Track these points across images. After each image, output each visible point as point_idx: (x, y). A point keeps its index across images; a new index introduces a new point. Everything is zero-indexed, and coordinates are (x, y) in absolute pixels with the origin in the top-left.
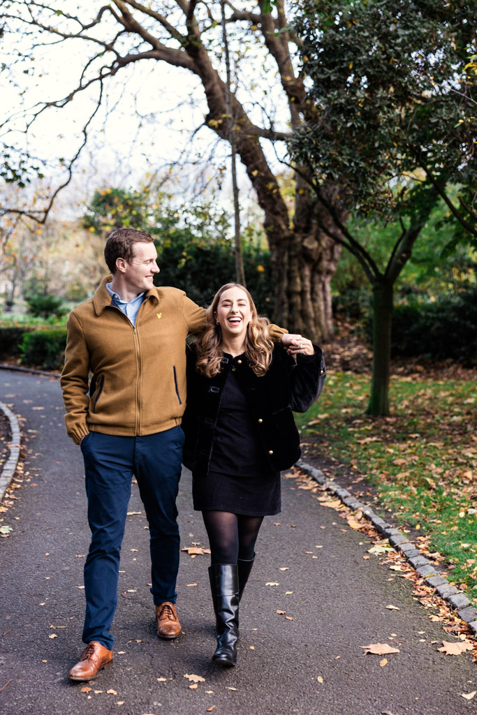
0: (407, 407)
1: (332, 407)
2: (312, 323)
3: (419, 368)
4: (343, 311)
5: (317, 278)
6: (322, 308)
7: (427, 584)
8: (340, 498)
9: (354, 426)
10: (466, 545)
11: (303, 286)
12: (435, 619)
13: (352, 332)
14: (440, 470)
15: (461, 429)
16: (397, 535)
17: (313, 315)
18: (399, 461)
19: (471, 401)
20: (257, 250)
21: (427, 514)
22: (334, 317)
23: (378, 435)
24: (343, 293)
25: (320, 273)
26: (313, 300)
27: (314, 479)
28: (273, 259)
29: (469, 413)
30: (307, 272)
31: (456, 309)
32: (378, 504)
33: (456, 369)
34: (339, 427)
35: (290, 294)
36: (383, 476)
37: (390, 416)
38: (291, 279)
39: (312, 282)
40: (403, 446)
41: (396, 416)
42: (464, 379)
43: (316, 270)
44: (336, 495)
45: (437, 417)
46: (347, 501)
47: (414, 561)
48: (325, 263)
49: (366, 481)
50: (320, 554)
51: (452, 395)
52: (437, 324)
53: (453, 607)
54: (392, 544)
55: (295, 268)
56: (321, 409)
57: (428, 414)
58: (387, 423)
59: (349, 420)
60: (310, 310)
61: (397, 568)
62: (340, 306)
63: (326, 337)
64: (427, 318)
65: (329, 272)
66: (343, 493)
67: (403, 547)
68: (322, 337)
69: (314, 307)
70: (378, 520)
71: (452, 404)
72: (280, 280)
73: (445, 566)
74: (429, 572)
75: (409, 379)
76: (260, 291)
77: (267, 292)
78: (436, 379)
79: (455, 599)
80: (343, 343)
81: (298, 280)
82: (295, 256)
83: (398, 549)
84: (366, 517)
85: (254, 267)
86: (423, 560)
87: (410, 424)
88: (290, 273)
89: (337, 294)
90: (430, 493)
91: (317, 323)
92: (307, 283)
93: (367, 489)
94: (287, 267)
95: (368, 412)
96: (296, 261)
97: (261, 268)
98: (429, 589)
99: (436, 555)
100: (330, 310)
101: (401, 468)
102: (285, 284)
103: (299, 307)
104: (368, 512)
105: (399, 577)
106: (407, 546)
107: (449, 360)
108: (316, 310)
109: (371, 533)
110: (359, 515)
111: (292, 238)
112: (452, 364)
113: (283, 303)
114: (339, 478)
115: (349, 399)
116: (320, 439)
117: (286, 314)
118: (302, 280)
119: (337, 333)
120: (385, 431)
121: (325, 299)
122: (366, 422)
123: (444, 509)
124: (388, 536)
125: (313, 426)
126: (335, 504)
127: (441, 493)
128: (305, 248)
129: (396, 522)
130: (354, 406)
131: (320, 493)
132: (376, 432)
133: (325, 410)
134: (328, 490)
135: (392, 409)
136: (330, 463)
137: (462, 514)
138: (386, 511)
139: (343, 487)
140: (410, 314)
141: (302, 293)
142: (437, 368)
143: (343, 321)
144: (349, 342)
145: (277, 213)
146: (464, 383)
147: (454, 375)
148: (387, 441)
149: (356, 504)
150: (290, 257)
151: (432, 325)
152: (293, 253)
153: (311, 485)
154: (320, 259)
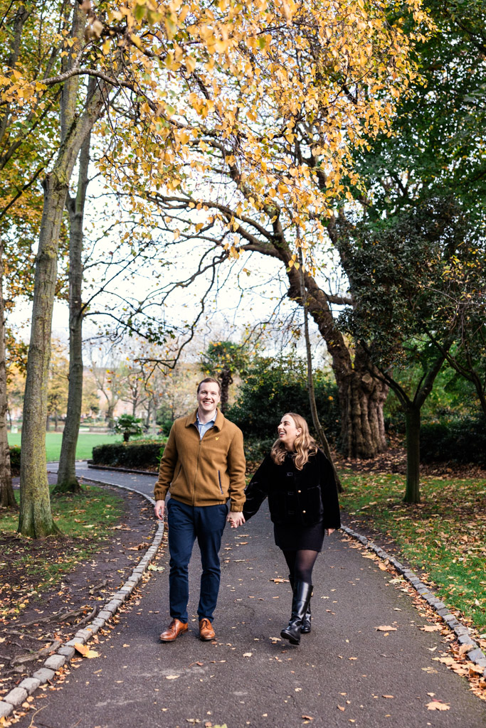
0: (435, 497)
1: (380, 497)
2: (370, 438)
3: (449, 470)
4: (393, 428)
5: (373, 404)
6: (377, 427)
7: (423, 598)
8: (376, 553)
9: (394, 510)
10: (451, 578)
11: (362, 411)
12: (423, 615)
13: (401, 444)
14: (446, 536)
15: (470, 511)
16: (409, 573)
17: (370, 432)
18: (420, 531)
19: (483, 492)
20: (329, 385)
21: (431, 560)
22: (387, 432)
23: (410, 515)
24: (394, 415)
25: (375, 400)
26: (370, 421)
27: (360, 542)
28: (340, 391)
29: (478, 500)
30: (365, 400)
31: (474, 425)
32: (400, 555)
33: (476, 470)
34: (383, 510)
35: (353, 416)
36: (407, 540)
37: (421, 503)
38: (353, 406)
39: (369, 408)
40: (425, 522)
41: (425, 503)
42: (482, 478)
43: (372, 399)
44: (373, 551)
45: (455, 503)
46: (380, 554)
47: (416, 586)
48: (378, 393)
49: (394, 543)
50: (357, 583)
51: (469, 489)
52: (461, 437)
53: (435, 609)
54: (405, 577)
55: (356, 397)
56: (372, 498)
57: (449, 501)
58: (418, 508)
59: (391, 506)
60: (368, 428)
61: (405, 590)
62: (391, 425)
63: (381, 448)
64: (453, 432)
65: (381, 400)
66: (378, 550)
67: (411, 579)
68: (378, 448)
69: (371, 426)
70: (398, 565)
71: (468, 495)
72: (345, 406)
73: (435, 589)
74: (425, 592)
75: (441, 478)
76: (331, 415)
77: (337, 415)
78: (461, 477)
79: (436, 605)
80: (394, 452)
81: (359, 406)
82: (356, 389)
83: (408, 580)
84: (391, 563)
85: (326, 397)
86: (422, 585)
87: (433, 508)
88: (352, 401)
89: (389, 415)
90: (436, 550)
91: (374, 438)
92: (366, 409)
93: (394, 548)
94: (350, 397)
95: (405, 500)
96: (356, 392)
97: (331, 398)
98: (423, 601)
99: (432, 583)
100: (383, 428)
101: (420, 535)
102: (349, 409)
103: (360, 427)
104: (392, 560)
105: (406, 595)
106: (414, 579)
107: (471, 464)
108: (373, 428)
109: (393, 573)
110: (387, 562)
111: (353, 375)
112: (473, 466)
113: (348, 423)
114: (377, 541)
115: (393, 492)
116: (368, 518)
117: (350, 431)
118: (362, 406)
119: (389, 445)
120: (415, 513)
121: (379, 420)
122: (403, 507)
123: (443, 558)
124: (403, 573)
125: (365, 510)
126: (373, 556)
127: (443, 549)
128: (363, 383)
129: (410, 566)
130: (397, 497)
131: (363, 550)
132: (409, 513)
133: (375, 500)
134: (369, 548)
135: (422, 498)
136: (373, 532)
137: (454, 561)
138: (405, 560)
139: (379, 546)
140: (440, 431)
141: (362, 416)
142: (462, 470)
143: (394, 436)
144: (399, 452)
145: (342, 358)
146: (481, 480)
147: (475, 475)
148: (415, 519)
149: (386, 556)
150: (352, 389)
151: (457, 438)
152: (354, 387)
153: (358, 545)
154: (375, 390)
